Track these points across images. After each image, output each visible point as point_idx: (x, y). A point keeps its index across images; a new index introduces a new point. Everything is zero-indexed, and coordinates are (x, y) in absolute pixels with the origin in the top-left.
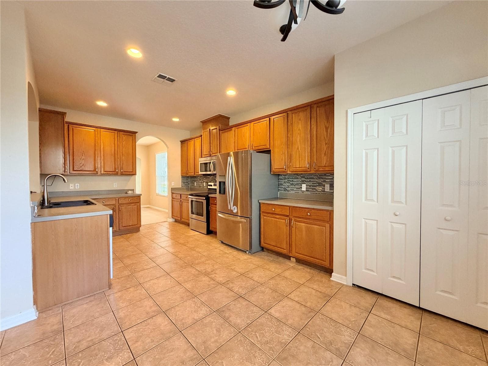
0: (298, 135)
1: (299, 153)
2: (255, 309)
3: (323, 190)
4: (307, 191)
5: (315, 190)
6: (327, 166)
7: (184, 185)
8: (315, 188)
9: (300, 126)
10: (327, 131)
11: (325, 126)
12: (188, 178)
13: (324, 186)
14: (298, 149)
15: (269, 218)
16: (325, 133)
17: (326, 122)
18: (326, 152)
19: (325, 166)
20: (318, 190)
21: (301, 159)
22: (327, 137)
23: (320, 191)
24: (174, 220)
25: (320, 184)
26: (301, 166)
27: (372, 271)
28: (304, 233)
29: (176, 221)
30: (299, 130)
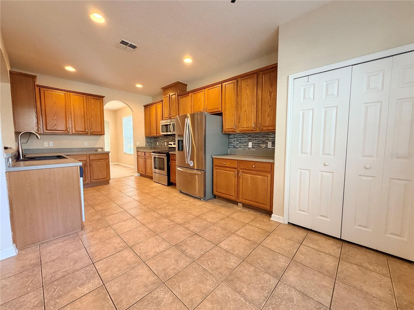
0: (246, 99)
1: (247, 115)
2: (208, 243)
3: (266, 147)
4: (252, 148)
5: (259, 147)
6: (270, 126)
7: (148, 145)
8: (259, 145)
9: (248, 92)
10: (270, 96)
11: (270, 91)
12: (151, 138)
13: (267, 143)
14: (246, 111)
15: (220, 170)
16: (269, 97)
17: (270, 87)
18: (269, 113)
19: (268, 126)
20: (262, 147)
21: (248, 120)
22: (271, 100)
23: (264, 147)
24: (139, 175)
25: (264, 142)
26: (248, 126)
27: (304, 211)
28: (250, 181)
29: (141, 175)
30: (247, 94)
